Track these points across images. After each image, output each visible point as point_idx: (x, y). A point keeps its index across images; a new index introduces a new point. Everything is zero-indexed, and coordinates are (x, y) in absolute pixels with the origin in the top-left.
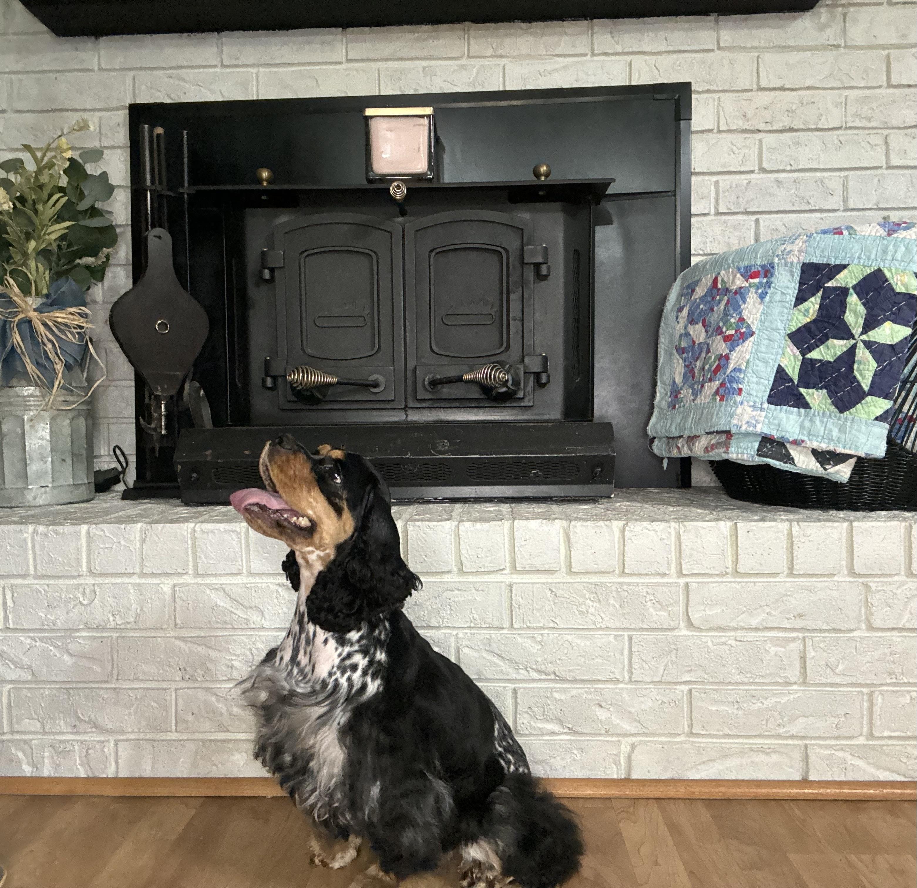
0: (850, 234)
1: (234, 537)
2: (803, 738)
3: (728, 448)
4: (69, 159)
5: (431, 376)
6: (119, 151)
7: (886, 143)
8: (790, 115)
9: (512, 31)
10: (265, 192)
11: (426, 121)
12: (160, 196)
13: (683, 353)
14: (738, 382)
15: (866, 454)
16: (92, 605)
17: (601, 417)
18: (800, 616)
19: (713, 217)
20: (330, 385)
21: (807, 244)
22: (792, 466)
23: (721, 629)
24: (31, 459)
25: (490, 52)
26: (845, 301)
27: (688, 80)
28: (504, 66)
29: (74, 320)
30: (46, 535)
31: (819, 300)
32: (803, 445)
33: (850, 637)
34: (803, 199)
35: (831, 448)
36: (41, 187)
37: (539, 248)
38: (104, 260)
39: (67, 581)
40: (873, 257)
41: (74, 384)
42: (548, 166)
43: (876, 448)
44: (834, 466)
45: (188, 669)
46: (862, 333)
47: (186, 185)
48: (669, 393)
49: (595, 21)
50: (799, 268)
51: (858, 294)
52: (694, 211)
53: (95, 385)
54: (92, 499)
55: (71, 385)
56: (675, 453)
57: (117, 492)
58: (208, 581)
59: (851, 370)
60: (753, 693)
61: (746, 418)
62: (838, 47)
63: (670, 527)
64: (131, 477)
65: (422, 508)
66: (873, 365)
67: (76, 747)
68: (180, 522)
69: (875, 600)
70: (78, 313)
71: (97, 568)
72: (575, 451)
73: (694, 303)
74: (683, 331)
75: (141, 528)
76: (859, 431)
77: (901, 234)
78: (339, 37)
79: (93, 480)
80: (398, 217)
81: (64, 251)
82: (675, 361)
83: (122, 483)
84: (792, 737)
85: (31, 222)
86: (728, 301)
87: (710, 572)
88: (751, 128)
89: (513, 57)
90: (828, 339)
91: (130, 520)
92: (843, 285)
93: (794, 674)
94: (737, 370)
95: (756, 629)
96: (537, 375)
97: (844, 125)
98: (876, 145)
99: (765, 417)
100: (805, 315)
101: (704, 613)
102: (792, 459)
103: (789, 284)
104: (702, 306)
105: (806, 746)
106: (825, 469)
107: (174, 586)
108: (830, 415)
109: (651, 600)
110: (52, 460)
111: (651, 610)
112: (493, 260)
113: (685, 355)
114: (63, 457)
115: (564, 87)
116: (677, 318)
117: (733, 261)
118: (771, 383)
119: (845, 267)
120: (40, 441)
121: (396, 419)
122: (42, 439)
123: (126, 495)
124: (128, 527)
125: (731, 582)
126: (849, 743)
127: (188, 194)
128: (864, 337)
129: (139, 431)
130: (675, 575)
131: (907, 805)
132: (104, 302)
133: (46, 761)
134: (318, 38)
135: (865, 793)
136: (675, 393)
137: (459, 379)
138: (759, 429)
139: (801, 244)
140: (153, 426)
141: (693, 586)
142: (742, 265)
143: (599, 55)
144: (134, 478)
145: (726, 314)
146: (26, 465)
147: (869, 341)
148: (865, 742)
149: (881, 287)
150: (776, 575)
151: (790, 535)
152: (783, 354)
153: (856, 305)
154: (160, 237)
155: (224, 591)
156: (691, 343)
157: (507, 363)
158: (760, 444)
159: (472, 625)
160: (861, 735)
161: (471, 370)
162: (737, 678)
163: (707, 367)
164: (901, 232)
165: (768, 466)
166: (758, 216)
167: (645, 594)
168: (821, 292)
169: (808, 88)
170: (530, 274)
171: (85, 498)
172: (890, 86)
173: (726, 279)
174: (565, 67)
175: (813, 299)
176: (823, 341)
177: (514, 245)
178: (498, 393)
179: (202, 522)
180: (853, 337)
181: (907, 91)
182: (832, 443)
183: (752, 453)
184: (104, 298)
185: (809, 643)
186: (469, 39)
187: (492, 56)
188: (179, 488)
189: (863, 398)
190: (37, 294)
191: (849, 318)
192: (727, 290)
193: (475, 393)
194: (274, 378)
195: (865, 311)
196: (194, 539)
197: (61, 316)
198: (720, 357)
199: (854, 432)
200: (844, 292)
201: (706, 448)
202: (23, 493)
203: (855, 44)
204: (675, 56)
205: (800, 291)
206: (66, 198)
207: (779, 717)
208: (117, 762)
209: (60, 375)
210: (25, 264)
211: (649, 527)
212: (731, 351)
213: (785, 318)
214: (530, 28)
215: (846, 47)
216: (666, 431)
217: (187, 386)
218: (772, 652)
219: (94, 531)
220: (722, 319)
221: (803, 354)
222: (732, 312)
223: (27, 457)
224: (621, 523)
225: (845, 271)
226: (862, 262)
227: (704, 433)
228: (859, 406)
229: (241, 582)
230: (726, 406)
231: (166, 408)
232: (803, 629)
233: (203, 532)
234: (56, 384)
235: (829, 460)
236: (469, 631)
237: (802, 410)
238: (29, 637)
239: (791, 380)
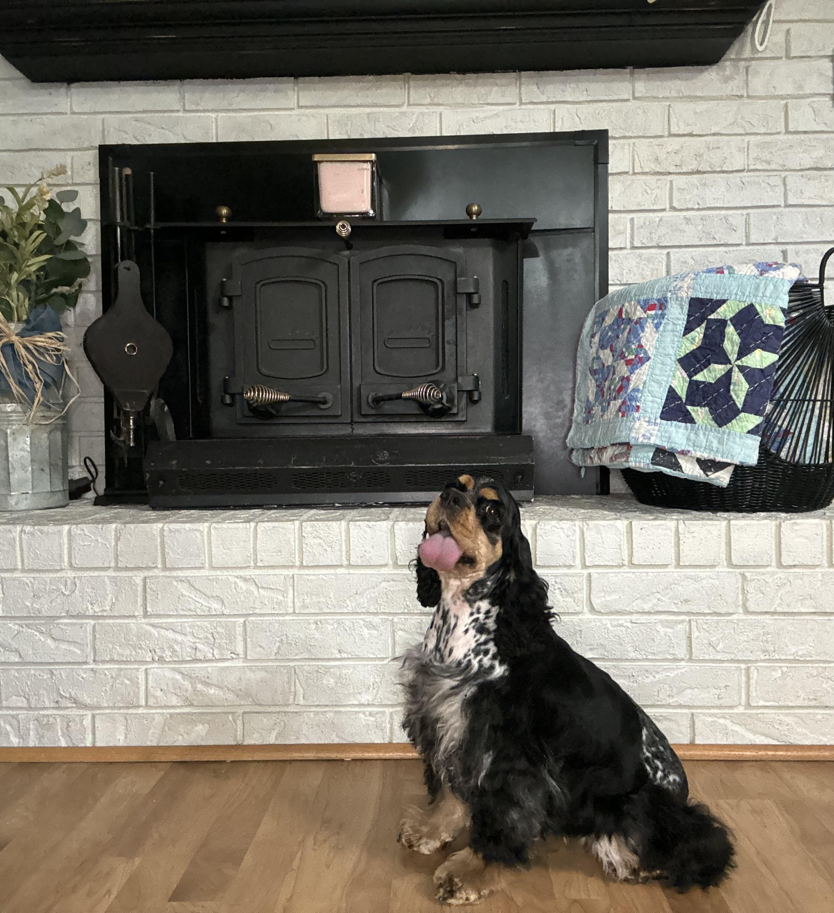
0: (729, 273)
1: (198, 535)
2: (689, 707)
3: (628, 457)
4: (49, 201)
5: (374, 394)
6: (90, 188)
7: (785, 184)
8: (698, 159)
9: (448, 82)
10: (224, 228)
11: (368, 166)
12: (129, 230)
13: (595, 374)
14: (636, 400)
15: (741, 462)
16: (73, 595)
17: (530, 431)
18: (686, 601)
19: (629, 251)
20: (283, 402)
21: (695, 281)
22: (680, 473)
23: (618, 613)
24: (14, 469)
25: (428, 101)
26: (724, 332)
27: (605, 128)
28: (441, 114)
29: (52, 344)
30: (32, 534)
31: (703, 331)
32: (689, 454)
33: (729, 620)
34: (710, 234)
35: (712, 457)
36: (23, 225)
37: (471, 280)
38: (77, 288)
39: (51, 575)
40: (747, 293)
41: (51, 401)
42: (479, 206)
43: (749, 456)
44: (714, 473)
45: (157, 651)
46: (738, 359)
47: (152, 220)
48: (584, 410)
49: (522, 73)
50: (688, 302)
51: (734, 325)
52: (611, 245)
53: (71, 402)
54: (67, 505)
55: (48, 401)
56: (588, 463)
57: (87, 499)
58: (175, 574)
59: (729, 391)
60: (647, 668)
61: (642, 431)
62: (742, 96)
63: (575, 525)
64: (101, 485)
65: (364, 511)
66: (745, 386)
67: (58, 720)
68: (151, 523)
69: (750, 588)
70: (56, 338)
71: (77, 562)
72: (499, 461)
73: (604, 331)
74: (595, 355)
75: (116, 528)
76: (735, 443)
77: (771, 274)
78: (291, 85)
79: (68, 488)
80: (344, 250)
81: (43, 281)
82: (589, 382)
83: (92, 491)
84: (680, 706)
85: (15, 258)
86: (630, 329)
87: (609, 564)
88: (662, 171)
89: (449, 105)
90: (710, 364)
91: (105, 521)
92: (723, 318)
93: (682, 652)
94: (636, 390)
95: (649, 613)
96: (470, 393)
97: (746, 168)
98: (775, 186)
99: (658, 431)
100: (692, 343)
101: (603, 599)
102: (680, 467)
103: (679, 316)
104: (610, 334)
105: (693, 714)
106: (707, 475)
107: (145, 578)
108: (711, 429)
109: (559, 588)
110: (32, 469)
111: (559, 597)
112: (430, 289)
113: (597, 376)
114: (42, 467)
115: (495, 133)
116: (591, 343)
117: (635, 295)
118: (664, 401)
119: (724, 301)
120: (22, 453)
121: (342, 433)
122: (23, 450)
123: (99, 501)
124: (105, 526)
125: (627, 572)
126: (731, 711)
127: (154, 229)
128: (739, 363)
129: (109, 443)
130: (580, 566)
131: (778, 764)
132: (76, 325)
133: (31, 733)
134: (271, 87)
135: (743, 755)
136: (589, 410)
137: (399, 397)
138: (653, 440)
139: (689, 281)
140: (122, 439)
141: (594, 576)
142: (642, 298)
143: (526, 104)
144: (104, 486)
145: (628, 341)
146: (9, 474)
147: (742, 366)
148: (744, 711)
149: (753, 320)
150: (666, 566)
151: (677, 531)
152: (674, 376)
153: (733, 334)
154: (128, 269)
155: (189, 583)
156: (601, 366)
157: (442, 382)
158: (654, 455)
159: (406, 611)
160: (740, 704)
161: (410, 389)
162: (632, 655)
163: (612, 387)
164: (772, 272)
165: (661, 472)
166: (669, 250)
167: (554, 583)
168: (705, 323)
169: (714, 134)
170: (463, 303)
171: (62, 504)
172: (787, 132)
173: (629, 311)
174: (497, 115)
175: (698, 329)
176: (706, 365)
177: (448, 277)
178: (434, 409)
179: (170, 523)
180: (730, 363)
181: (803, 136)
182: (712, 453)
183: (648, 462)
184: (75, 321)
185: (693, 623)
186: (409, 88)
187: (430, 104)
188: (147, 495)
189: (738, 415)
190: (19, 320)
191: (727, 345)
192: (630, 320)
193: (414, 409)
194: (233, 396)
195: (740, 340)
196: (162, 536)
197: (40, 340)
198: (623, 379)
199: (730, 443)
200: (723, 323)
201: (611, 458)
202: (6, 499)
203: (757, 94)
204: (595, 105)
205: (688, 322)
206: (45, 234)
207: (668, 689)
208: (94, 734)
209: (39, 394)
210: (8, 294)
211: (557, 525)
212: (631, 373)
213: (675, 346)
214: (464, 79)
215: (749, 97)
216: (581, 444)
217: (152, 403)
218: (662, 633)
219: (75, 530)
220: (624, 346)
221: (690, 376)
222: (633, 339)
223: (10, 466)
224: (534, 522)
225: (725, 305)
226: (738, 297)
227: (609, 444)
228: (734, 421)
229: (204, 574)
230: (626, 421)
231: (134, 423)
232: (689, 613)
233: (170, 531)
234: (36, 402)
235: (710, 467)
236: (403, 617)
237: (689, 425)
238: (17, 624)
239: (680, 399)
